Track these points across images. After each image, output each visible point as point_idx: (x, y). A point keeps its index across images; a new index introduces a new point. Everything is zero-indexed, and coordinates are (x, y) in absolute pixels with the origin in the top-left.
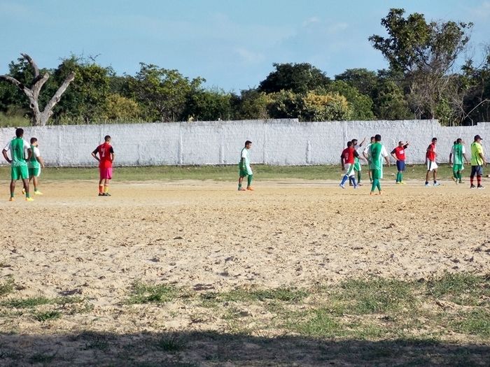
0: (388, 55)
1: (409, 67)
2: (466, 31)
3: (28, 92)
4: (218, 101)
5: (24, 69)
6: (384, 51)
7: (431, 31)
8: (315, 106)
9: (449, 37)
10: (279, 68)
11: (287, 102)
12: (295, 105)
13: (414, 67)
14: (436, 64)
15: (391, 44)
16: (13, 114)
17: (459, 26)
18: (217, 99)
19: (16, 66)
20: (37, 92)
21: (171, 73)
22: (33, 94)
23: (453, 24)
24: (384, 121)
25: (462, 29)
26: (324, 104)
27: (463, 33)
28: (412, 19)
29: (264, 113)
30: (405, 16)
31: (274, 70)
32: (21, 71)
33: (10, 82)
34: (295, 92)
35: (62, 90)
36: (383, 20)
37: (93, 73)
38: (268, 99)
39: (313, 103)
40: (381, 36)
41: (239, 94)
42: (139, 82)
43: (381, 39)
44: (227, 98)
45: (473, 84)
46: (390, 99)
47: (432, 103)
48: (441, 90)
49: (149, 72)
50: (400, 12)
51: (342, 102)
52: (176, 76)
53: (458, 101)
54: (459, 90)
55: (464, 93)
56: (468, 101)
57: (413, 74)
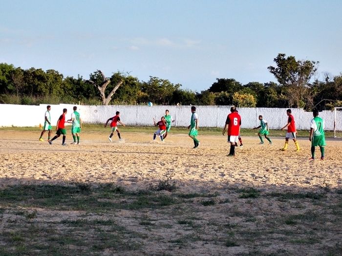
0: (277, 76)
1: (286, 82)
2: (316, 66)
3: (99, 88)
5: (97, 77)
6: (275, 74)
7: (298, 65)
8: (238, 100)
9: (307, 68)
10: (219, 80)
11: (224, 97)
12: (228, 99)
13: (290, 82)
14: (300, 80)
15: (278, 71)
16: (92, 98)
17: (312, 63)
18: (188, 94)
19: (93, 76)
20: (104, 89)
21: (165, 81)
22: (102, 90)
23: (309, 62)
25: (313, 65)
26: (242, 98)
28: (289, 59)
29: (212, 101)
30: (286, 57)
31: (217, 81)
32: (95, 78)
33: (91, 83)
34: (228, 92)
35: (116, 88)
36: (275, 59)
37: (130, 80)
38: (213, 95)
39: (237, 98)
40: (273, 67)
41: (200, 93)
42: (149, 85)
43: (273, 68)
44: (193, 94)
45: (318, 91)
46: (270, 97)
47: (298, 100)
48: (302, 94)
49: (155, 81)
50: (283, 55)
51: (252, 98)
52: (167, 83)
53: (310, 100)
54: (312, 94)
55: (314, 96)
56: (316, 100)
57: (289, 86)
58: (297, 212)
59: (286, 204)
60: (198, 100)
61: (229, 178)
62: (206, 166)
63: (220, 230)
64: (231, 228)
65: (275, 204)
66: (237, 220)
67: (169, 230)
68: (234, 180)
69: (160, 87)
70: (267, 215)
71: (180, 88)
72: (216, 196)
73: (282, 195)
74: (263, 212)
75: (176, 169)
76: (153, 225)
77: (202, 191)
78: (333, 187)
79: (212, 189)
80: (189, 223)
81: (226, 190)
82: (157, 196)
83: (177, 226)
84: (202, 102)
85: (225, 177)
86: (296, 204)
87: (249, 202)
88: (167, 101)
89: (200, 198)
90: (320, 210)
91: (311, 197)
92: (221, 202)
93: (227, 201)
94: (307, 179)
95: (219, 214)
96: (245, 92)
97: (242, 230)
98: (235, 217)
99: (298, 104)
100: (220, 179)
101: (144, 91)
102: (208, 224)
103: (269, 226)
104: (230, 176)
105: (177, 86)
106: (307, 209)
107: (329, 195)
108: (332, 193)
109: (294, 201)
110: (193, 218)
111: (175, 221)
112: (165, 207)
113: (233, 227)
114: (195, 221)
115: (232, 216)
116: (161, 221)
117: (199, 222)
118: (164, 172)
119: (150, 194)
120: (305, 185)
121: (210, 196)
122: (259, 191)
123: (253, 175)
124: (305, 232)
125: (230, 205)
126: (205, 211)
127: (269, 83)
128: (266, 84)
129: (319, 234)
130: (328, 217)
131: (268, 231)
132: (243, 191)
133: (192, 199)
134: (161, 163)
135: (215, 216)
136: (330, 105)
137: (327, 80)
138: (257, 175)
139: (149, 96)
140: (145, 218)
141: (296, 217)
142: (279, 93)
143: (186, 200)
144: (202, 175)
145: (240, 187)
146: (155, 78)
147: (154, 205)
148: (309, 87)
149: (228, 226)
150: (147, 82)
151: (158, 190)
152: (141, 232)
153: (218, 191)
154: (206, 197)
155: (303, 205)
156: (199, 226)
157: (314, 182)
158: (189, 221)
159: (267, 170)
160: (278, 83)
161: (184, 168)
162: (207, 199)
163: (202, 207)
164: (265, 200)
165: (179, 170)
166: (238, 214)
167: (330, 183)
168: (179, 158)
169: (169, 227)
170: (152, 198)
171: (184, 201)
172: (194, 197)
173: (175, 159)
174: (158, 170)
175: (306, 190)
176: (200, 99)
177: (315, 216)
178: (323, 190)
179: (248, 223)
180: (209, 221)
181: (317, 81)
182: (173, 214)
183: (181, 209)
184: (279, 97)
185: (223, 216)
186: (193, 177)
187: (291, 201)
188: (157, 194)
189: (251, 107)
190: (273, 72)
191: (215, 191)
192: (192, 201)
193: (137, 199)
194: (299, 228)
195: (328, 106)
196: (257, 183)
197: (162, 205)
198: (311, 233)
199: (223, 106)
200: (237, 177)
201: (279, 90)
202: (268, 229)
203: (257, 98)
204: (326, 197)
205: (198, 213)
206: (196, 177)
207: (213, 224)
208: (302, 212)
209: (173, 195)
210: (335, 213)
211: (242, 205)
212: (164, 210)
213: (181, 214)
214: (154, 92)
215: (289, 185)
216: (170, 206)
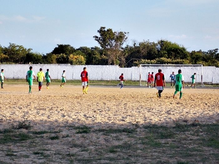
0: (100, 43)
1: (106, 47)
2: (127, 35)
4: (37, 57)
6: (98, 41)
7: (114, 35)
8: (73, 59)
9: (121, 37)
10: (59, 46)
11: (63, 58)
12: (66, 59)
13: (109, 47)
14: (116, 46)
15: (101, 39)
17: (124, 33)
18: (37, 56)
21: (20, 46)
23: (122, 32)
24: (100, 65)
25: (125, 34)
26: (76, 59)
27: (125, 36)
28: (108, 30)
29: (54, 61)
30: (106, 29)
31: (57, 47)
34: (66, 54)
36: (98, 31)
38: (55, 56)
39: (72, 58)
40: (97, 36)
41: (46, 55)
42: (9, 49)
43: (97, 37)
44: (41, 56)
45: (129, 53)
46: (95, 57)
47: (114, 59)
48: (118, 55)
49: (13, 46)
50: (104, 28)
51: (82, 58)
52: (22, 47)
53: (123, 59)
54: (124, 55)
55: (125, 56)
56: (127, 59)
57: (108, 49)
58: (117, 143)
59: (109, 137)
60: (44, 60)
61: (68, 119)
62: (51, 109)
63: (63, 158)
64: (72, 157)
65: (102, 138)
66: (75, 150)
67: (27, 159)
68: (71, 119)
69: (17, 51)
70: (96, 146)
71: (31, 51)
72: (59, 132)
73: (106, 131)
74: (93, 144)
75: (30, 112)
76: (15, 155)
77: (50, 129)
78: (141, 123)
79: (57, 127)
80: (41, 154)
81: (67, 128)
82: (18, 133)
83: (33, 156)
84: (47, 61)
85: (65, 118)
86: (116, 137)
87: (83, 137)
88: (22, 61)
89: (48, 135)
90: (133, 141)
91: (126, 132)
92: (63, 137)
93: (67, 136)
94: (123, 117)
95: (62, 146)
96: (77, 54)
97: (79, 158)
98: (74, 148)
99: (115, 62)
100: (62, 119)
101: (5, 54)
102: (55, 154)
103: (98, 154)
104: (69, 116)
105: (29, 50)
106: (123, 140)
107: (138, 130)
108: (141, 128)
109: (115, 135)
110: (44, 150)
111: (31, 152)
112: (23, 141)
113: (73, 155)
114: (45, 152)
115: (71, 147)
116: (21, 152)
117: (48, 152)
118: (21, 114)
119: (12, 132)
120: (122, 122)
121: (55, 132)
122: (90, 128)
123: (85, 115)
124: (123, 158)
125: (70, 139)
126: (52, 144)
127: (94, 47)
128: (92, 48)
129: (133, 159)
130: (139, 146)
131: (97, 158)
132: (78, 128)
133: (42, 135)
134: (19, 107)
135: (59, 148)
136: (137, 62)
137: (134, 45)
138: (88, 115)
139: (9, 57)
140: (9, 150)
141: (117, 147)
142: (101, 54)
143: (38, 136)
144: (49, 116)
145: (77, 125)
146: (13, 44)
147: (16, 140)
148: (122, 50)
149: (69, 155)
150: (7, 47)
151: (18, 129)
152: (7, 161)
153: (61, 128)
154: (53, 133)
155: (121, 138)
156: (48, 156)
157: (128, 120)
158: (41, 151)
159: (95, 112)
160: (101, 48)
161: (35, 111)
162: (53, 135)
163: (50, 141)
164: (94, 134)
165: (33, 112)
166: (75, 146)
167: (139, 120)
168: (32, 103)
169: (27, 157)
170: (14, 135)
171: (37, 137)
172: (44, 133)
173: (29, 104)
174: (17, 113)
175: (123, 127)
176: (46, 59)
177: (130, 146)
178: (134, 126)
179: (83, 152)
180: (55, 151)
181: (128, 46)
182: (30, 147)
183: (35, 143)
184: (101, 57)
185: (65, 147)
186: (43, 118)
187: (113, 135)
188: (18, 132)
189: (82, 65)
190: (97, 40)
191: (59, 128)
192: (43, 137)
193: (3, 136)
194: (119, 155)
195: (135, 63)
196: (88, 122)
197: (21, 140)
198: (128, 159)
199: (62, 64)
200: (74, 117)
201: (101, 53)
202: (97, 157)
203: (86, 58)
204: (137, 131)
205: (48, 146)
206: (45, 118)
207: (58, 154)
208: (121, 143)
209: (28, 132)
210: (143, 143)
211: (78, 139)
212: (23, 144)
213: (35, 146)
214: (13, 54)
215: (110, 122)
216: (27, 141)
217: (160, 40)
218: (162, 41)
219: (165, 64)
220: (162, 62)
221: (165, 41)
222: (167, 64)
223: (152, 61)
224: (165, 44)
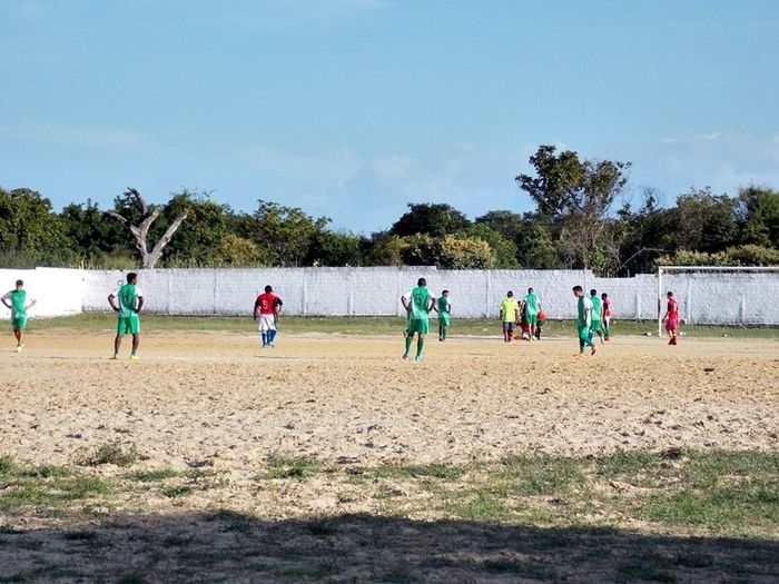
0: (537, 198)
1: (559, 211)
4: (345, 244)
6: (532, 193)
7: (584, 171)
8: (454, 252)
9: (605, 178)
10: (414, 208)
11: (423, 246)
13: (566, 211)
14: (590, 208)
15: (540, 185)
18: (345, 242)
20: (145, 231)
21: (293, 211)
22: (141, 234)
23: (610, 163)
24: (531, 271)
25: (619, 170)
26: (464, 250)
27: (620, 174)
28: (564, 157)
29: (396, 258)
30: (556, 154)
31: (409, 211)
34: (432, 236)
35: (173, 229)
36: (532, 158)
37: (208, 210)
38: (401, 243)
39: (452, 249)
40: (529, 175)
41: (369, 237)
42: (257, 221)
43: (528, 179)
44: (355, 240)
45: (631, 231)
47: (584, 251)
48: (595, 236)
49: (269, 211)
50: (550, 149)
51: (485, 247)
52: (299, 215)
53: (613, 250)
54: (616, 238)
55: (620, 240)
56: (625, 250)
57: (563, 219)
60: (365, 254)
69: (282, 225)
71: (328, 227)
96: (469, 235)
99: (585, 261)
105: (322, 221)
136: (665, 261)
137: (649, 205)
146: (270, 204)
150: (251, 213)
181: (627, 207)
189: (483, 268)
190: (528, 189)
217: (746, 186)
218: (752, 192)
219: (758, 265)
220: (748, 260)
221: (763, 189)
222: (765, 265)
223: (713, 255)
224: (764, 201)
